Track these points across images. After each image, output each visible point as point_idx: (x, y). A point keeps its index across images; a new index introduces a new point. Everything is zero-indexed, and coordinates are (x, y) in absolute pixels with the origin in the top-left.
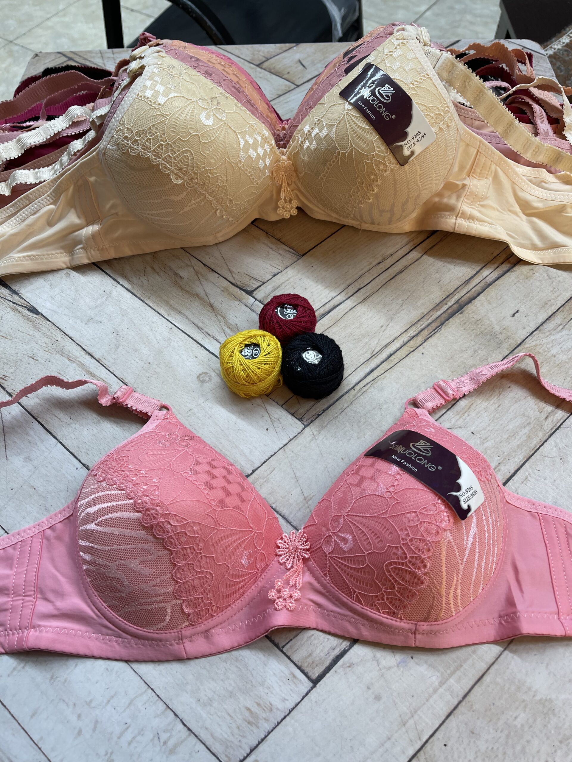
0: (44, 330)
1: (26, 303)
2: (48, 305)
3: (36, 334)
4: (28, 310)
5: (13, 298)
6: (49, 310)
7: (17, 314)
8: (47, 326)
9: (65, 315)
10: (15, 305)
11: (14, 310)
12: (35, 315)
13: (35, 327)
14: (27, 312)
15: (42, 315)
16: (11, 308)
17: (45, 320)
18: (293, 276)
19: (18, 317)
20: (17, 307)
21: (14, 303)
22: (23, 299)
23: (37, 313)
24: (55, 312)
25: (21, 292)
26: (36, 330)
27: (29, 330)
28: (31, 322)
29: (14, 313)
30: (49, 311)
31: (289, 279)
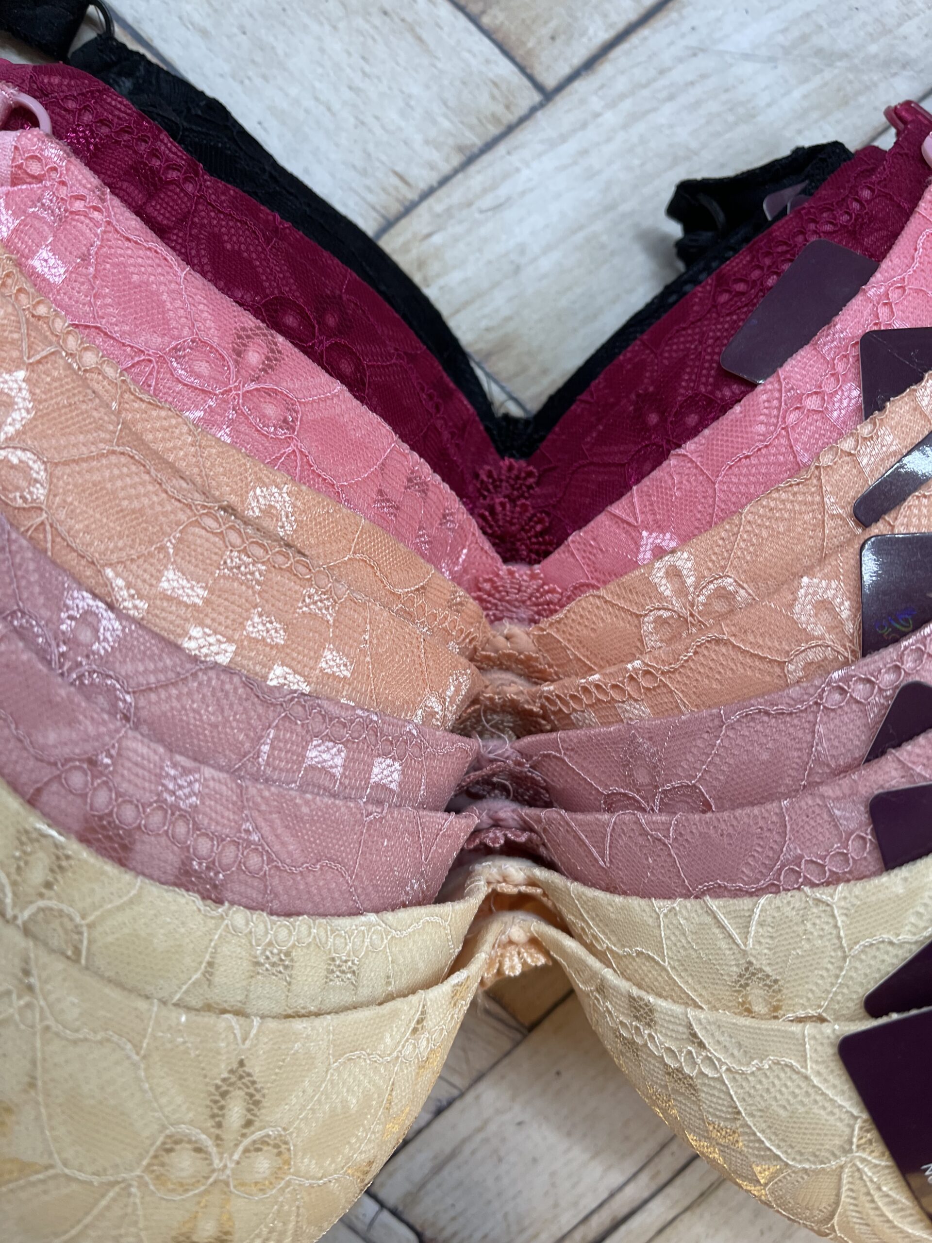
18: (498, 1112)
31: (486, 1123)
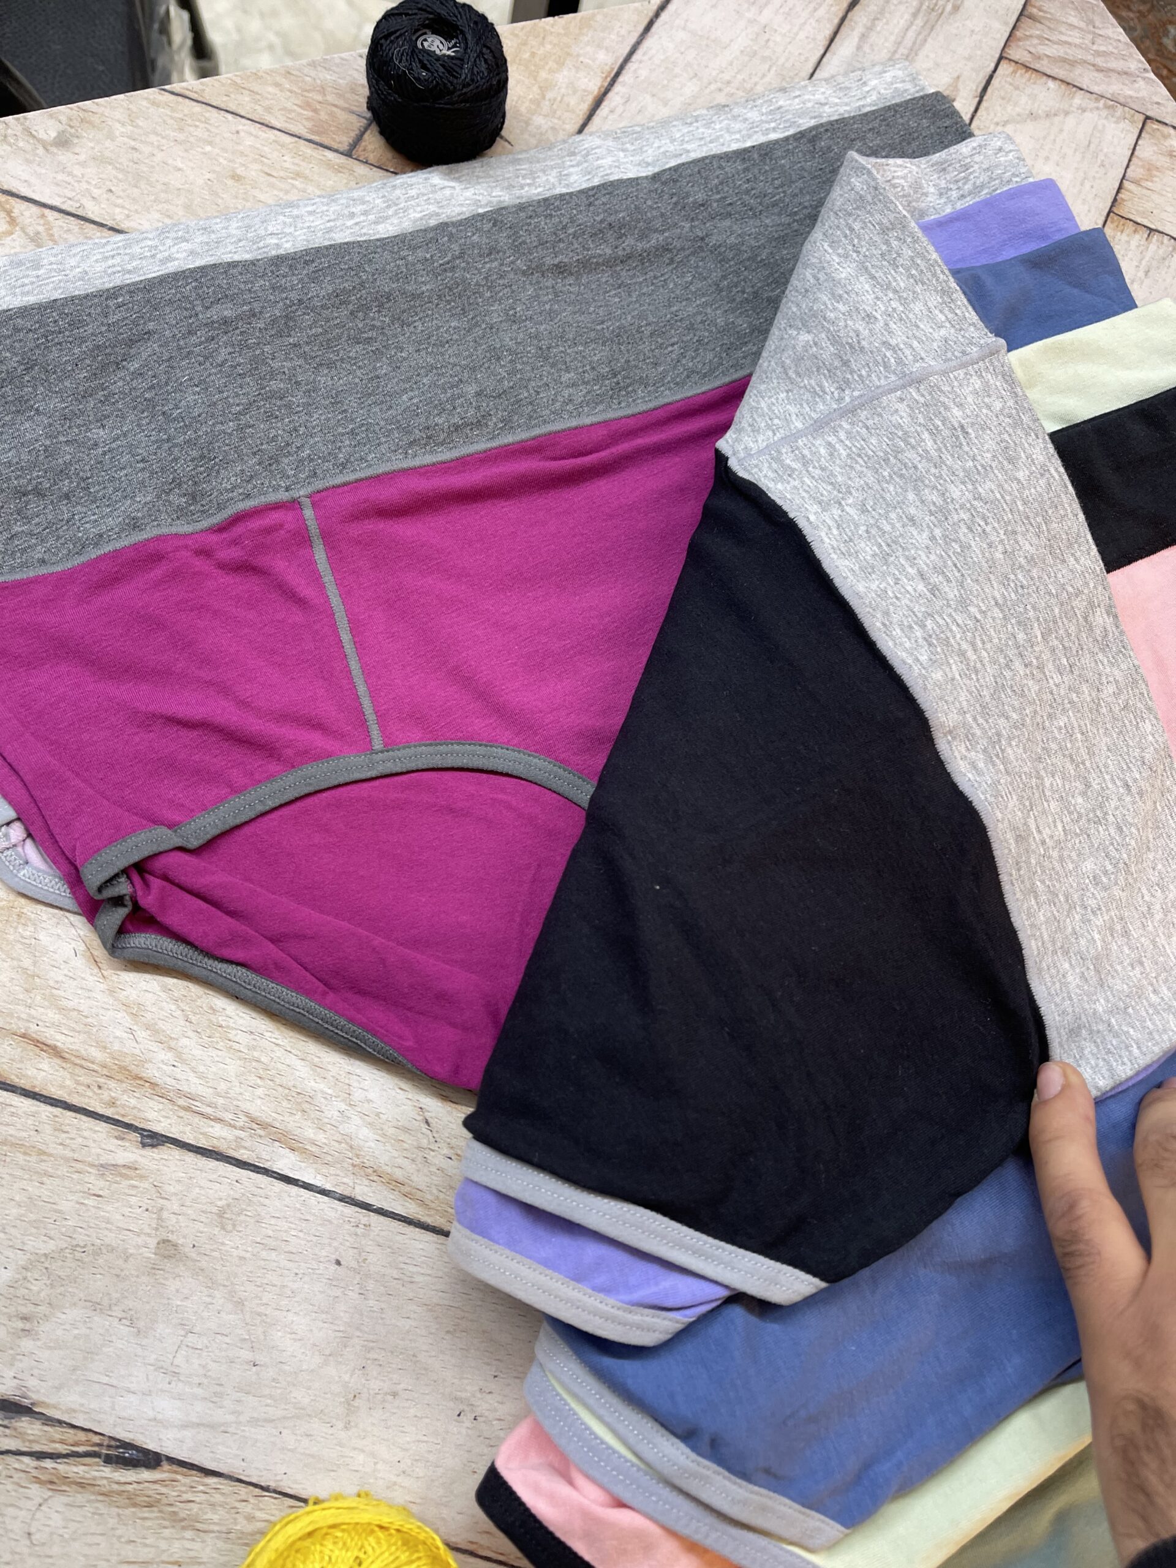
0: (216, 1518)
1: (82, 1436)
2: (167, 1408)
3: (197, 1546)
4: (108, 1460)
5: (20, 1435)
6: (185, 1426)
7: (80, 1498)
8: (218, 1498)
9: (254, 1422)
10: (48, 1464)
11: (53, 1483)
12: (146, 1474)
13: (175, 1519)
14: (107, 1471)
15: (172, 1460)
16: (37, 1480)
17: (195, 1478)
19: (89, 1508)
20: (63, 1468)
21: (40, 1456)
22: (60, 1422)
23: (150, 1460)
24: (212, 1426)
25: (35, 1397)
26: (189, 1534)
27: (163, 1545)
28: (149, 1506)
29: (64, 1499)
30: (188, 1433)
